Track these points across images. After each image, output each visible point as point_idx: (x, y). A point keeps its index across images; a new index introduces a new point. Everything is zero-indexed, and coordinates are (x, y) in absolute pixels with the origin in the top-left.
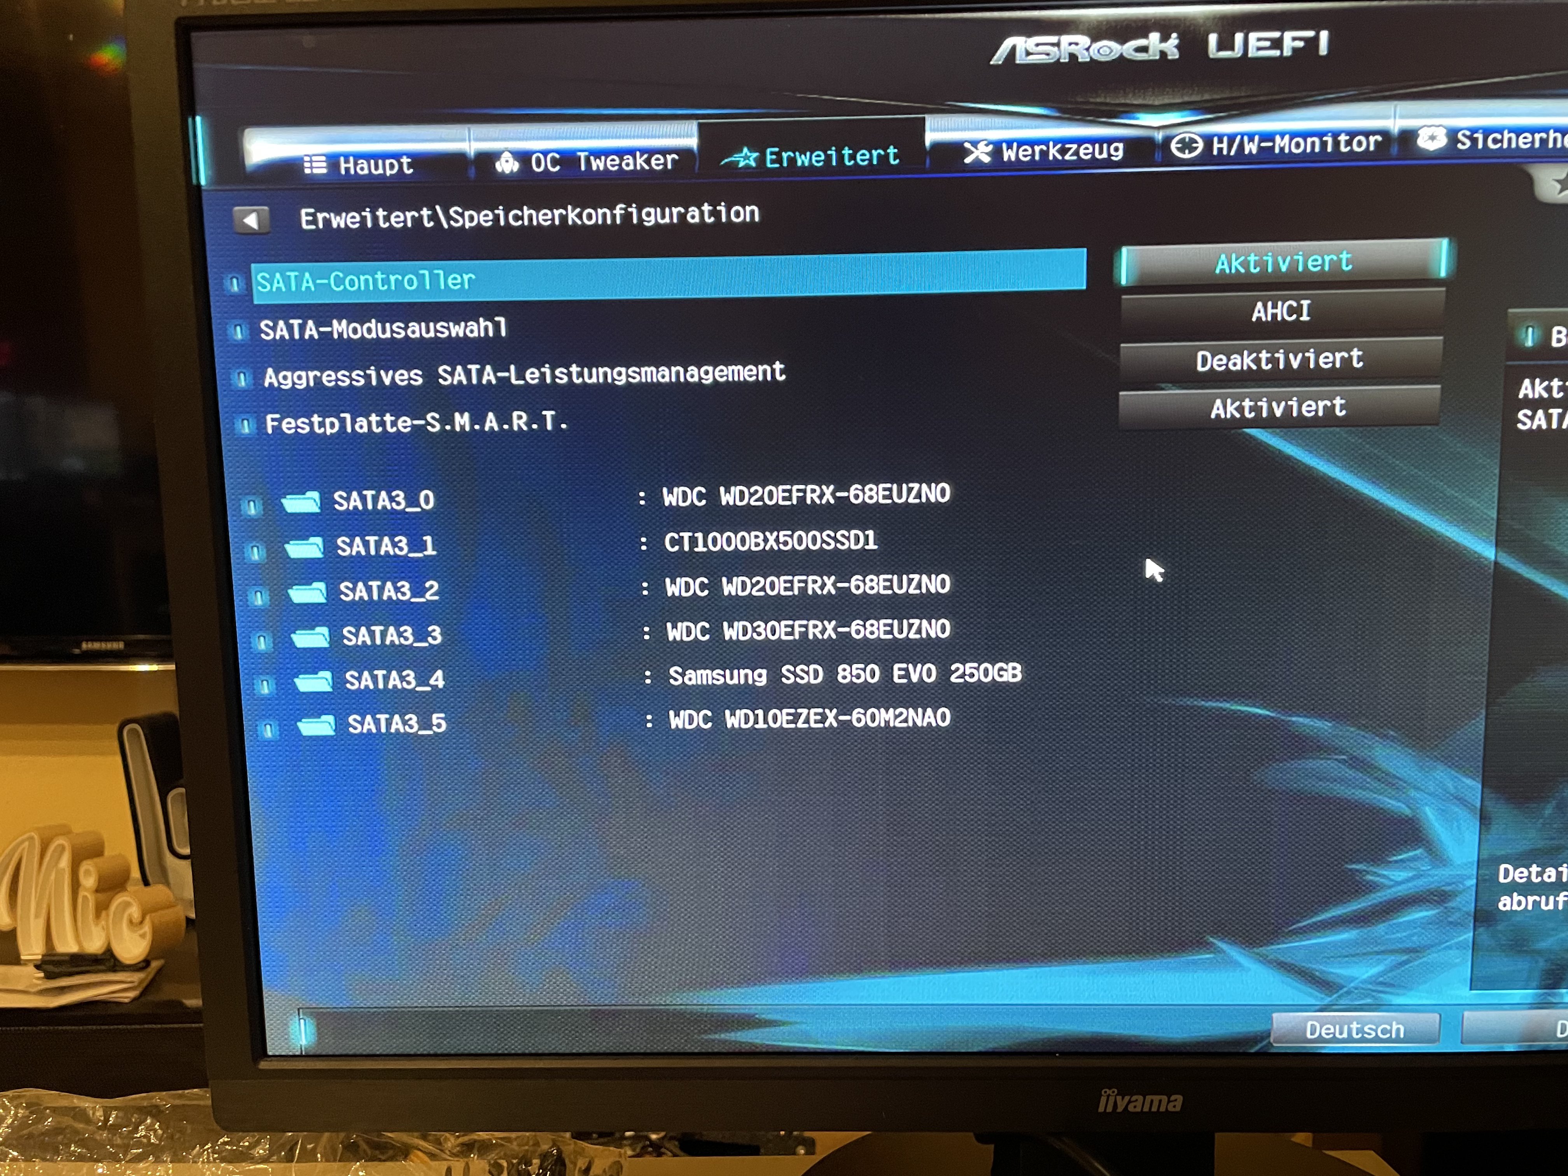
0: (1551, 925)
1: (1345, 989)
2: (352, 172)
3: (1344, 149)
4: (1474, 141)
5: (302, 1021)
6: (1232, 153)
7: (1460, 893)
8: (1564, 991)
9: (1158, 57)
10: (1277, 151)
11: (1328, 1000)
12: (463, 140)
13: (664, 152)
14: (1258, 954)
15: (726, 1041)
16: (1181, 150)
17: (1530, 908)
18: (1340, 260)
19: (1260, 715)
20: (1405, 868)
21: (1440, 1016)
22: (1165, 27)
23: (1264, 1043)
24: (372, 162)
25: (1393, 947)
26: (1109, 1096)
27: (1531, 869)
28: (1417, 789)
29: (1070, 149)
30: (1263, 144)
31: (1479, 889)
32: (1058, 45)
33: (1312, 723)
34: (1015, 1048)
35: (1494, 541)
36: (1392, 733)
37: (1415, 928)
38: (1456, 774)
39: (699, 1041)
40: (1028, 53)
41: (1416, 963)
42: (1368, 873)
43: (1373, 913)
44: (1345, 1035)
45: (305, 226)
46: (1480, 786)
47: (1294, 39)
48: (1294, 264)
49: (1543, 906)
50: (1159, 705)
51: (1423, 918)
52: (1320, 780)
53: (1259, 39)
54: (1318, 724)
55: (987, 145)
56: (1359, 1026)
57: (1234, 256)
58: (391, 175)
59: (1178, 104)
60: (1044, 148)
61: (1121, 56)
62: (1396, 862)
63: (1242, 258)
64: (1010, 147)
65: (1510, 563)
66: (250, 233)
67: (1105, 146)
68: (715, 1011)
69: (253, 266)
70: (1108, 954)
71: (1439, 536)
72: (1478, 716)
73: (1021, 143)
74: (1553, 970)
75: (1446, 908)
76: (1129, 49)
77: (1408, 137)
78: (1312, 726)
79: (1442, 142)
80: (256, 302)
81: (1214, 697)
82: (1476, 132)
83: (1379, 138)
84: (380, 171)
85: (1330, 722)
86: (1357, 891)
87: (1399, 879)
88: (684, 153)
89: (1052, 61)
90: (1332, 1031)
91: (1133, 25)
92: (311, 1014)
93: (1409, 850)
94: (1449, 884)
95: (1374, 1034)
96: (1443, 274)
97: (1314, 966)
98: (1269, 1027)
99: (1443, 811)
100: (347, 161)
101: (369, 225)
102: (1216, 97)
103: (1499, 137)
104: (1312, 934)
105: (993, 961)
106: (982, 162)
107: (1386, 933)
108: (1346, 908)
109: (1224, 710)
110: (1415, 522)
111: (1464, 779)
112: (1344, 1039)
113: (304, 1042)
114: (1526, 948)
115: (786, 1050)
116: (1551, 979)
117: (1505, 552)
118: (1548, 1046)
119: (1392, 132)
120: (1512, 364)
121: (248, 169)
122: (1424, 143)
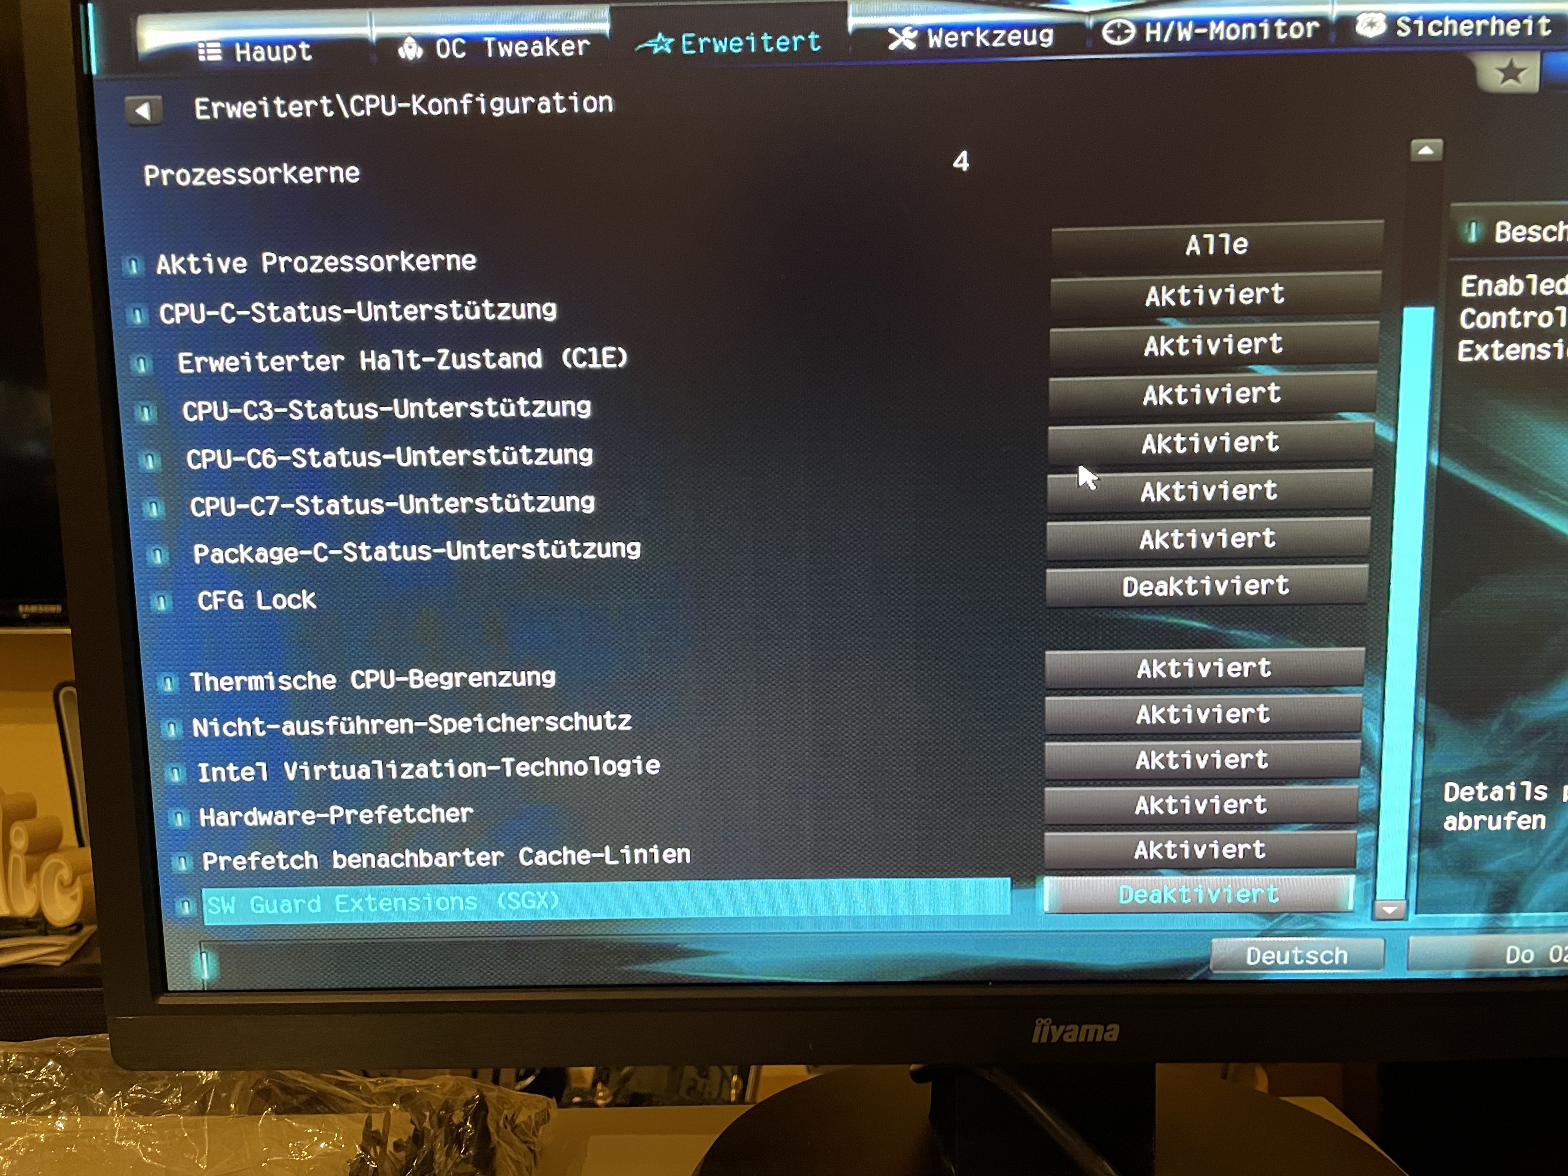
0: (1498, 846)
1: (1287, 914)
2: (248, 59)
3: (1281, 36)
4: (1415, 28)
5: (204, 955)
6: (1166, 40)
8: (1513, 915)
10: (1212, 37)
11: (1268, 925)
12: (365, 25)
13: (575, 37)
15: (648, 972)
16: (1114, 36)
17: (1477, 828)
19: (1198, 628)
21: (1385, 941)
23: (1204, 970)
24: (269, 48)
26: (1043, 1026)
27: (1477, 787)
29: (999, 35)
30: (1198, 31)
31: (1424, 807)
33: (1251, 636)
34: (947, 978)
35: (1437, 445)
37: (1358, 849)
39: (619, 972)
41: (1360, 886)
44: (1287, 962)
45: (199, 117)
49: (1491, 827)
50: (1093, 619)
51: (1367, 839)
54: (1258, 636)
55: (912, 31)
56: (1300, 952)
58: (289, 62)
60: (971, 34)
64: (935, 33)
65: (1453, 468)
66: (141, 124)
67: (1034, 32)
68: (636, 942)
73: (948, 28)
74: (1500, 893)
77: (1346, 23)
78: (1251, 639)
79: (1381, 29)
81: (1149, 610)
82: (1416, 19)
83: (1316, 24)
84: (278, 58)
85: (1270, 635)
88: (596, 38)
90: (1273, 957)
92: (213, 947)
95: (1316, 960)
98: (1208, 953)
100: (243, 47)
101: (266, 114)
103: (1439, 23)
106: (907, 48)
109: (1160, 623)
112: (1285, 965)
113: (206, 976)
114: (1473, 870)
115: (709, 981)
116: (1498, 903)
117: (1449, 457)
118: (1498, 973)
119: (1330, 18)
120: (1453, 259)
121: (140, 57)
122: (1362, 29)
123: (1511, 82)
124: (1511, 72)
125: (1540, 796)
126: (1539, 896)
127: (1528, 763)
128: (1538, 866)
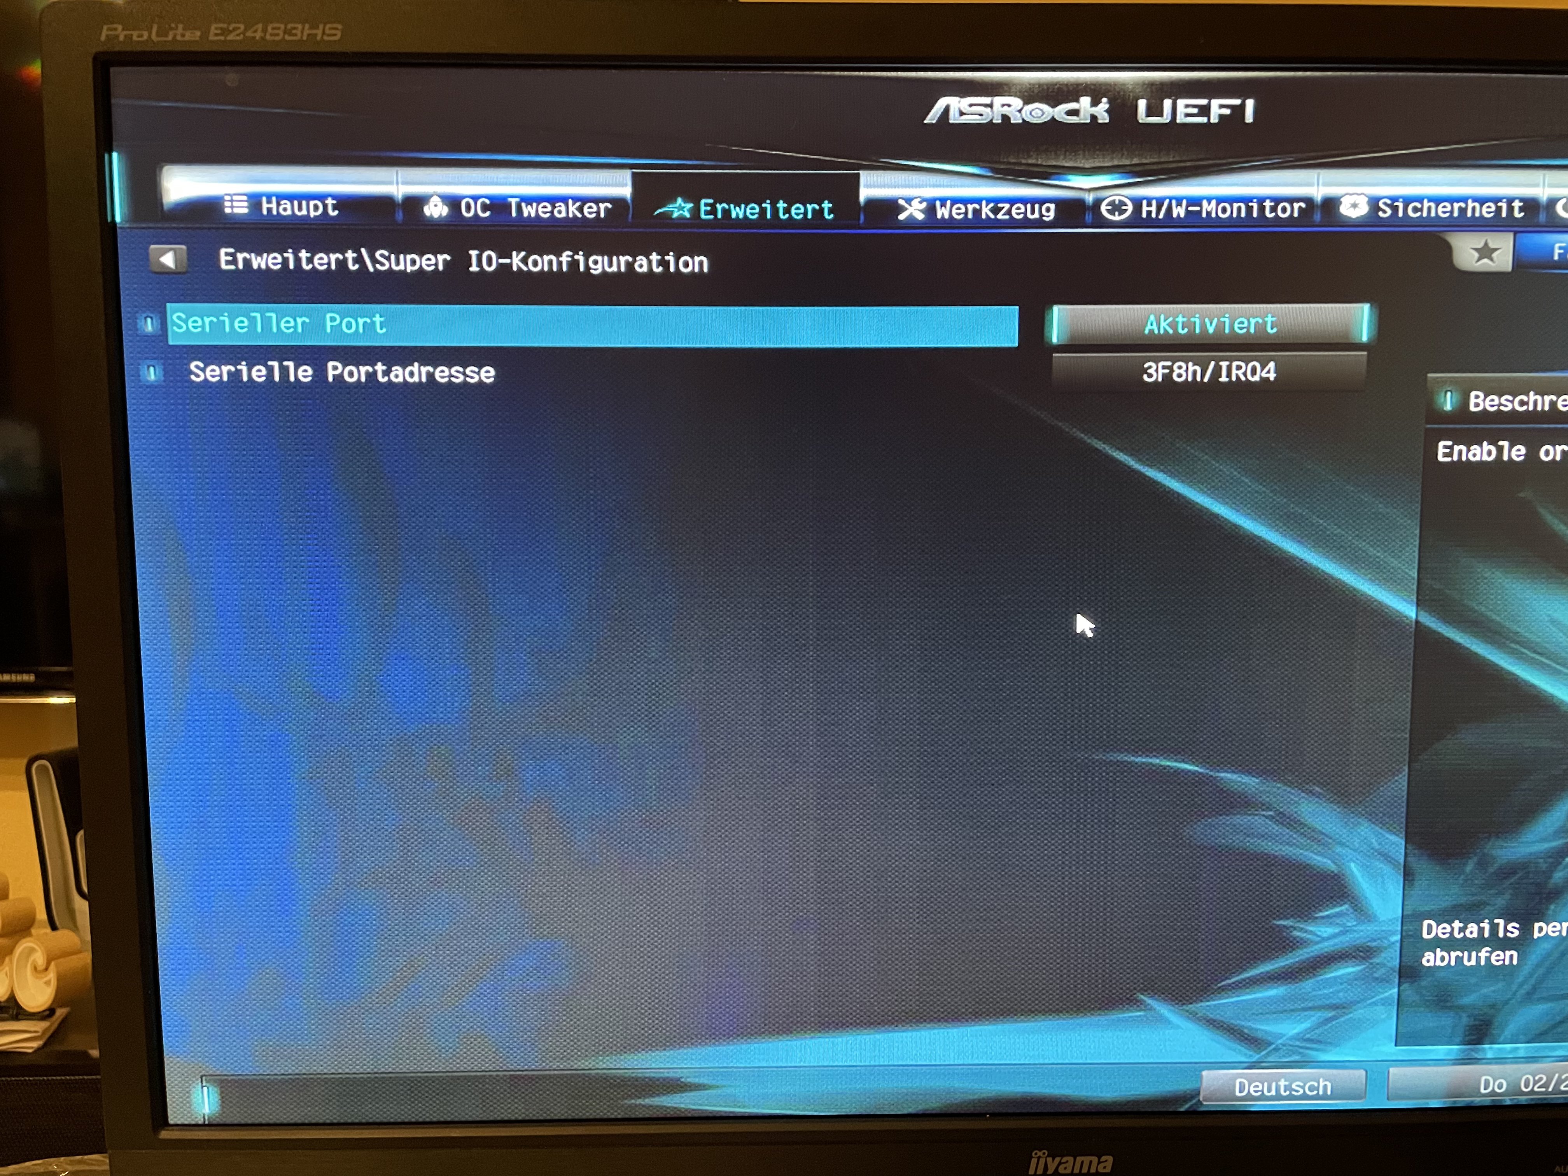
0: (1473, 980)
1: (1273, 1046)
2: (275, 212)
3: (1269, 215)
4: (1395, 209)
5: (205, 1089)
6: (1161, 216)
7: (1386, 948)
8: (1487, 1046)
9: (1088, 121)
10: (1204, 215)
11: (1256, 1057)
12: (391, 183)
13: (597, 201)
14: (1187, 1011)
15: (651, 1106)
16: (1112, 212)
17: (1453, 963)
18: (1265, 323)
19: (1189, 771)
20: (1331, 923)
21: (1367, 1072)
22: (1096, 92)
23: (1194, 1101)
24: (296, 203)
25: (1320, 1003)
26: (1039, 1158)
27: (1453, 925)
28: (1343, 845)
29: (1003, 208)
30: (1190, 208)
31: (1405, 944)
32: (991, 106)
33: (1239, 779)
34: (945, 1110)
35: (1415, 600)
36: (1317, 789)
37: (1341, 984)
38: (1380, 831)
39: (623, 1106)
40: (962, 114)
41: (1343, 1019)
42: (1295, 929)
43: (1301, 969)
44: (1273, 1093)
45: (224, 266)
46: (1403, 843)
47: (1222, 106)
48: (1220, 326)
49: (1466, 962)
50: (1089, 761)
51: (1349, 974)
52: (1248, 836)
53: (1187, 106)
54: (1246, 779)
55: (921, 202)
56: (1287, 1083)
57: (1162, 317)
58: (315, 216)
59: (1108, 167)
60: (977, 206)
61: (1053, 119)
62: (1323, 918)
63: (1171, 319)
64: (943, 205)
65: (1430, 622)
66: (166, 272)
67: (1037, 206)
68: (640, 1075)
69: (168, 305)
70: (1040, 1012)
71: (1362, 595)
72: (1401, 773)
73: (955, 201)
74: (1474, 1025)
75: (1371, 964)
76: (1060, 112)
77: (1330, 204)
78: (1240, 782)
79: (1363, 210)
80: (171, 343)
81: (1143, 753)
82: (1397, 201)
83: (1303, 205)
84: (304, 212)
85: (1257, 778)
86: (1284, 947)
87: (1325, 935)
88: (617, 203)
89: (985, 121)
90: (1260, 1088)
91: (1065, 89)
92: (215, 1081)
93: (1335, 906)
94: (1375, 941)
95: (1301, 1091)
96: (1365, 339)
97: (1243, 1023)
98: (1197, 1086)
99: (1367, 867)
100: (269, 202)
101: (291, 266)
102: (1145, 161)
103: (1419, 206)
104: (1240, 991)
105: (925, 1021)
106: (915, 219)
107: (1314, 990)
108: (1273, 965)
109: (1154, 766)
110: (1338, 581)
111: (1388, 836)
112: (1272, 1096)
113: (207, 1110)
114: (1449, 1004)
115: (710, 1115)
116: (1474, 1035)
117: (1426, 611)
118: (1472, 1102)
119: (1315, 199)
120: (1429, 426)
121: (166, 207)
122: (1346, 210)
123: (1485, 260)
124: (1486, 252)
125: (1512, 933)
126: (1511, 1028)
127: (1501, 902)
128: (1510, 999)
